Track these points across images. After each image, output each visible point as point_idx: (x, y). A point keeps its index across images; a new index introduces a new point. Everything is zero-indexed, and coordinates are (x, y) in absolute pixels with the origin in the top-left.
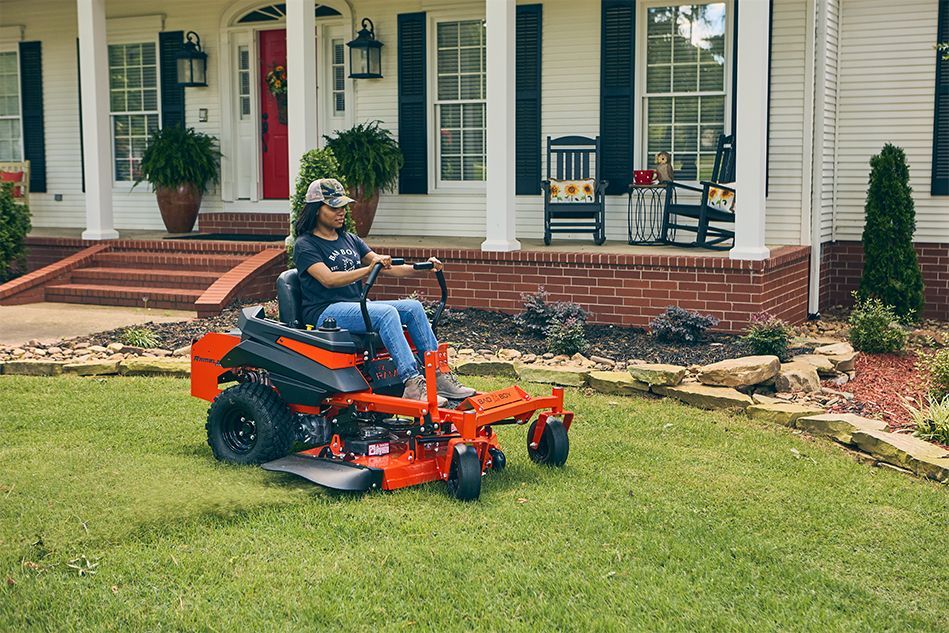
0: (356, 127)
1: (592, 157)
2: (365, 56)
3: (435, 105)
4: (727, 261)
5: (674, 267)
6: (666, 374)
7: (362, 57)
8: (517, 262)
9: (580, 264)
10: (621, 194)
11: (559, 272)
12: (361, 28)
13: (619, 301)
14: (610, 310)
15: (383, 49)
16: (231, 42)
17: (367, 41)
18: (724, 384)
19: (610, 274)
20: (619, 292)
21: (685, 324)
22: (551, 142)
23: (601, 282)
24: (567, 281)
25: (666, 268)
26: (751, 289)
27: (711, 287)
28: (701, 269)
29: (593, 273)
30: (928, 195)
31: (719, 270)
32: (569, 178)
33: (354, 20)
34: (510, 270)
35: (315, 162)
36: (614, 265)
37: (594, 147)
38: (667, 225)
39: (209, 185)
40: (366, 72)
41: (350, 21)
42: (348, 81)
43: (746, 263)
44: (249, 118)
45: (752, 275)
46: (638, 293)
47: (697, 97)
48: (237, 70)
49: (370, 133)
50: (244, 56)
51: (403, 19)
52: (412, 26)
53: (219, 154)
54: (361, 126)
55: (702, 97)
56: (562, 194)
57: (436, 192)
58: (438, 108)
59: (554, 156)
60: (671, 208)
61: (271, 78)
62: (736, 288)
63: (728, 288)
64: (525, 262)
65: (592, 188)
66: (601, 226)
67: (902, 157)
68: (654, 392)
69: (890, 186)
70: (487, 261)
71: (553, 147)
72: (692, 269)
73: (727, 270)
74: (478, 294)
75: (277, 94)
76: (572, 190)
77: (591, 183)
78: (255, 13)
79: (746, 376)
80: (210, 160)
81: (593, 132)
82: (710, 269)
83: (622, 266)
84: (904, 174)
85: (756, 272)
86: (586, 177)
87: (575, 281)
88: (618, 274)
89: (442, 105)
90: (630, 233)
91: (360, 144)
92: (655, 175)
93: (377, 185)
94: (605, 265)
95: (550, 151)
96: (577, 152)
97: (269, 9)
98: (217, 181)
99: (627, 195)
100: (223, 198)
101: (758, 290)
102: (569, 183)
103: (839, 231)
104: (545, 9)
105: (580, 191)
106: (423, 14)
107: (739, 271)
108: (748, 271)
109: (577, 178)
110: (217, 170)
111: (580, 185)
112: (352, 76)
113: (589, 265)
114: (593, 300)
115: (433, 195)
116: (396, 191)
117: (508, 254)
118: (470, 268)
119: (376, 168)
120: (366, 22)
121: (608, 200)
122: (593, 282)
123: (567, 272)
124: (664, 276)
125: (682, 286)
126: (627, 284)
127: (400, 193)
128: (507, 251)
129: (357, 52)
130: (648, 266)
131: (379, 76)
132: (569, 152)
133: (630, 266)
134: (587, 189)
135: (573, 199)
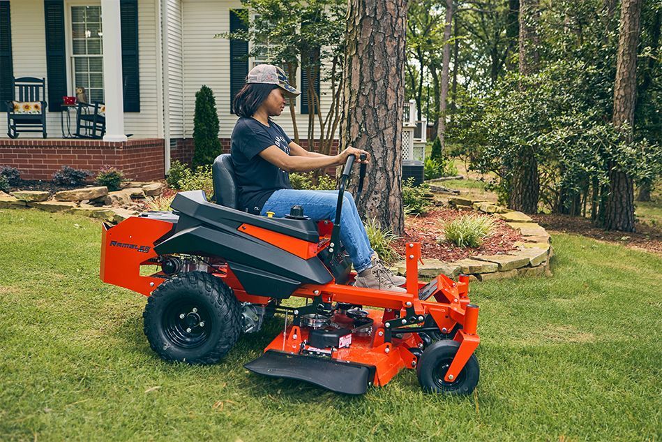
1: (41, 88)
4: (102, 143)
5: (74, 147)
6: (33, 195)
9: (22, 147)
11: (10, 151)
13: (45, 167)
14: (41, 172)
18: (69, 199)
19: (39, 151)
20: (45, 162)
21: (71, 176)
23: (35, 157)
24: (15, 156)
25: (70, 147)
26: (116, 158)
27: (94, 157)
28: (88, 147)
29: (29, 151)
30: (229, 114)
31: (98, 147)
32: (27, 101)
36: (41, 147)
37: (42, 83)
38: (80, 126)
43: (112, 143)
45: (116, 150)
46: (55, 162)
47: (87, 58)
55: (90, 58)
56: (21, 109)
59: (17, 88)
62: (108, 157)
63: (103, 157)
65: (40, 107)
67: (211, 92)
68: (27, 205)
69: (204, 107)
72: (84, 147)
73: (102, 147)
76: (27, 107)
77: (39, 104)
79: (81, 195)
81: (43, 76)
82: (93, 147)
83: (46, 147)
84: (212, 101)
85: (118, 148)
86: (37, 100)
87: (20, 156)
88: (44, 152)
94: (36, 147)
96: (31, 86)
101: (120, 158)
102: (27, 104)
103: (187, 133)
105: (33, 109)
107: (109, 147)
108: (114, 148)
109: (32, 101)
111: (32, 105)
113: (27, 147)
114: (31, 166)
122: (30, 156)
123: (15, 151)
124: (69, 152)
125: (79, 157)
126: (49, 157)
130: (60, 147)
132: (26, 86)
133: (50, 147)
134: (37, 107)
135: (27, 112)
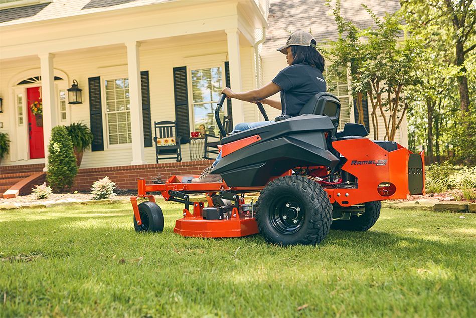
0: (72, 123)
1: (173, 129)
2: (75, 95)
3: (106, 114)
7: (73, 95)
8: (147, 168)
10: (185, 143)
11: (165, 171)
12: (73, 84)
15: (82, 92)
16: (13, 93)
17: (75, 89)
19: (186, 169)
22: (156, 124)
32: (164, 137)
33: (69, 81)
34: (144, 172)
35: (58, 130)
36: (187, 166)
37: (174, 125)
38: (206, 151)
39: (5, 154)
40: (75, 101)
41: (67, 82)
42: (67, 105)
44: (22, 125)
48: (16, 106)
49: (79, 125)
50: (20, 99)
51: (90, 80)
52: (94, 82)
53: (9, 141)
54: (74, 123)
56: (162, 142)
57: (108, 149)
58: (107, 115)
59: (158, 129)
60: (207, 144)
61: (32, 107)
64: (150, 168)
65: (174, 140)
66: (179, 154)
70: (134, 169)
71: (157, 126)
74: (131, 184)
75: (35, 114)
76: (166, 141)
77: (174, 138)
78: (24, 81)
80: (5, 144)
81: (173, 119)
83: (191, 165)
86: (171, 136)
88: (189, 169)
89: (108, 114)
90: (191, 157)
91: (75, 130)
92: (199, 134)
93: (82, 147)
95: (156, 127)
96: (167, 127)
97: (31, 79)
98: (8, 153)
99: (188, 144)
100: (11, 160)
102: (165, 139)
104: (149, 73)
105: (170, 142)
106: (99, 77)
109: (168, 137)
110: (8, 148)
111: (169, 139)
112: (70, 103)
115: (106, 151)
116: (91, 150)
117: (143, 165)
118: (127, 173)
119: (82, 139)
120: (75, 81)
121: (182, 146)
123: (168, 170)
127: (93, 151)
128: (142, 164)
129: (71, 93)
131: (81, 103)
132: (164, 127)
134: (172, 141)
135: (166, 144)
